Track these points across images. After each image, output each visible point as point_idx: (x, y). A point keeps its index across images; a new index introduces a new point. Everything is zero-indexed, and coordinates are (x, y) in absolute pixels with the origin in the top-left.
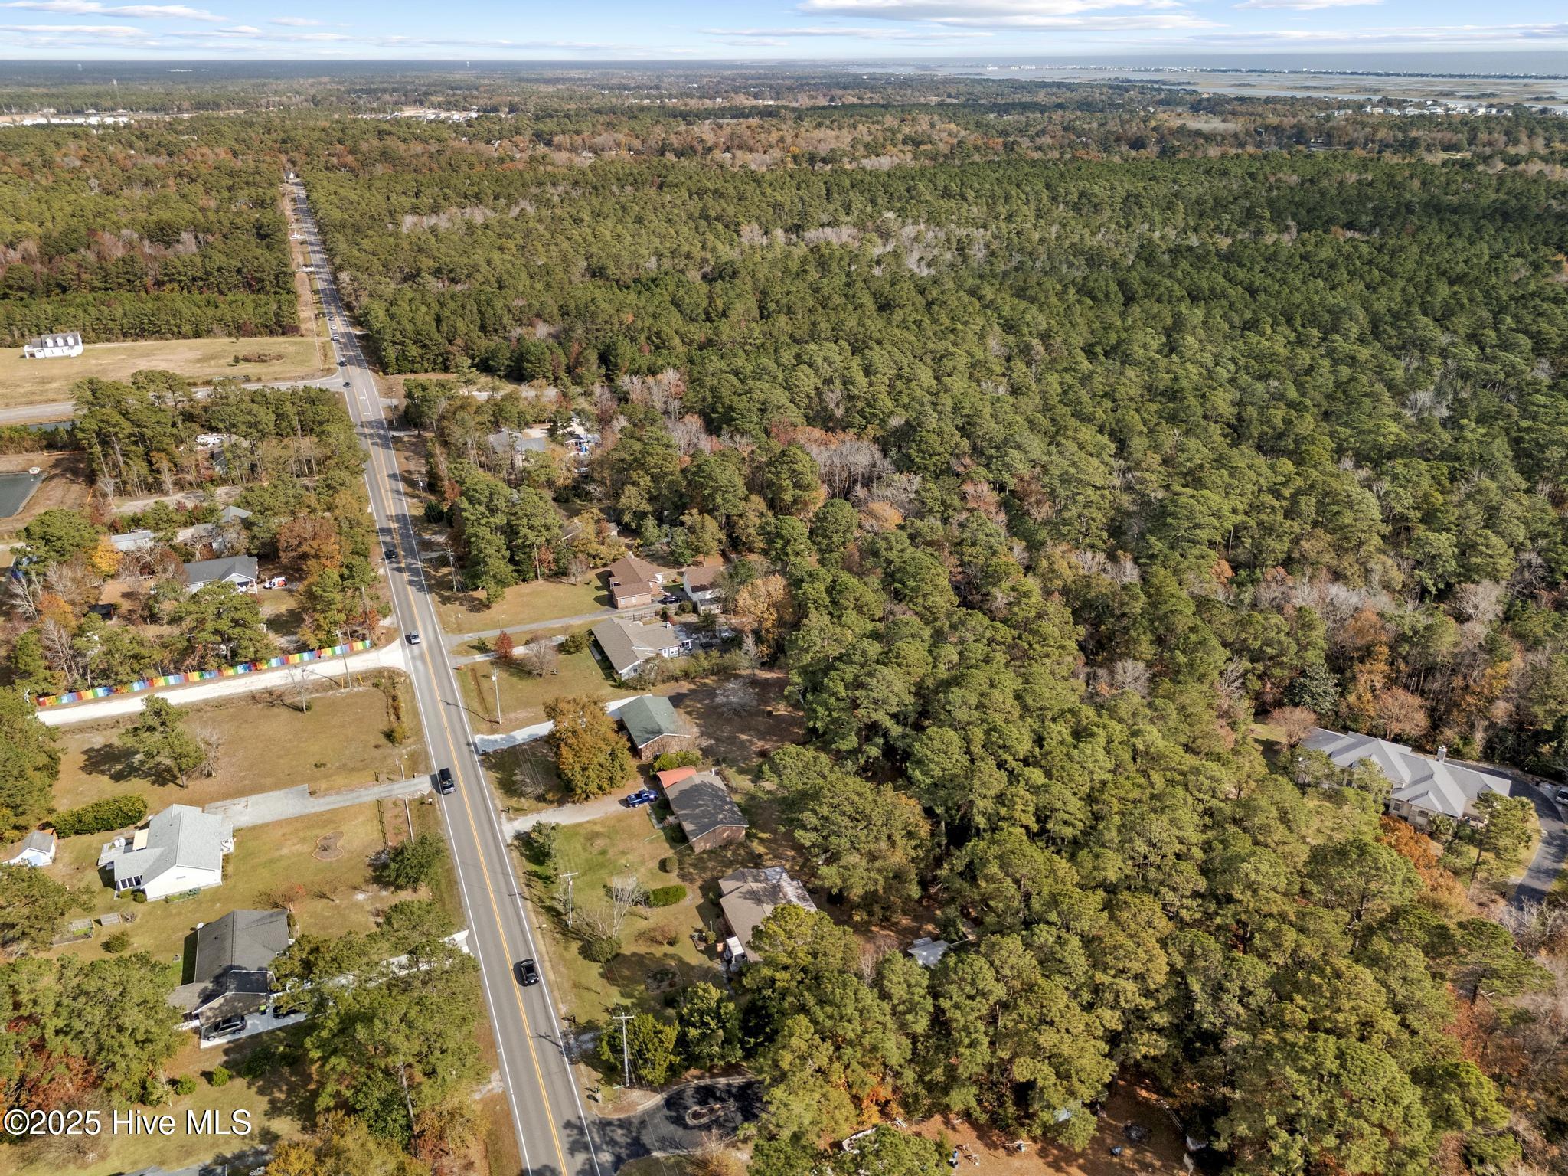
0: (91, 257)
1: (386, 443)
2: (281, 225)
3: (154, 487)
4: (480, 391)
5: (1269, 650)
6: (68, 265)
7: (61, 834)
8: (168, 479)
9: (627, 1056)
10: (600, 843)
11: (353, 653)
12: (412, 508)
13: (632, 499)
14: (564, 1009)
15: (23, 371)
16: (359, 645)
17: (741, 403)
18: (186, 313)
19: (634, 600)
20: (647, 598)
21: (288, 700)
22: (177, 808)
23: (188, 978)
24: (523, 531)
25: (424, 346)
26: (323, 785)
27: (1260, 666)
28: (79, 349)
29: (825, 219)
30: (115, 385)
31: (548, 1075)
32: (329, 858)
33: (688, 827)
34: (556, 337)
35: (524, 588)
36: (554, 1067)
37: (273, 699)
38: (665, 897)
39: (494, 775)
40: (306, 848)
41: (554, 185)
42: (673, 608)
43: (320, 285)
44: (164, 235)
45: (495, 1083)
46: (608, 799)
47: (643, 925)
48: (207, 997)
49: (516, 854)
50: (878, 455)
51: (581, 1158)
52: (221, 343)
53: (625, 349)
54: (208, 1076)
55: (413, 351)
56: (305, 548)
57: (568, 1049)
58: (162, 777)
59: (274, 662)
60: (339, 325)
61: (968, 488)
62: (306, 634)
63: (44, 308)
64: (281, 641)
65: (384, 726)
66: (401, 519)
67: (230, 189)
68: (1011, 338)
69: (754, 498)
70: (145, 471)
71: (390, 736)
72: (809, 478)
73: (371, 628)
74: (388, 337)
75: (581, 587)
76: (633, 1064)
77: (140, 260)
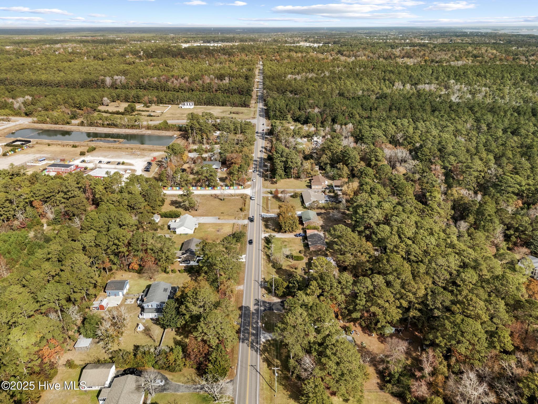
0: (201, 82)
1: (263, 138)
2: (253, 76)
3: (201, 143)
4: (292, 126)
5: (521, 228)
6: (195, 84)
7: (162, 217)
8: (205, 140)
9: (273, 288)
10: (286, 243)
11: (238, 189)
12: (264, 156)
13: (324, 158)
14: (263, 277)
15: (179, 111)
16: (240, 187)
17: (367, 134)
18: (221, 99)
19: (317, 187)
20: (321, 187)
21: (219, 197)
22: (187, 215)
23: (180, 250)
24: (289, 163)
25: (281, 113)
26: (222, 217)
27: (517, 234)
28: (193, 107)
29: (427, 81)
30: (197, 115)
31: (254, 289)
32: (219, 233)
33: (309, 243)
34: (320, 113)
35: (288, 180)
36: (256, 287)
37: (216, 196)
38: (298, 258)
39: (264, 223)
40: (214, 230)
41: (338, 67)
42: (327, 191)
43: (259, 94)
44: (221, 77)
45: (241, 287)
46: (291, 234)
47: (290, 263)
48: (183, 254)
49: (263, 241)
50: (408, 154)
51: (256, 307)
52: (228, 108)
53: (341, 118)
54: (179, 271)
55: (278, 113)
56: (233, 161)
57: (261, 285)
58: (186, 209)
59: (218, 188)
60: (261, 105)
61: (433, 167)
62: (228, 182)
63: (187, 94)
64: (222, 184)
65: (240, 207)
66: (261, 158)
67: (242, 65)
68: (475, 124)
69: (362, 162)
70: (200, 139)
71: (241, 210)
72: (380, 158)
73: (244, 184)
74: (271, 109)
75: (304, 181)
76: (275, 290)
77: (213, 84)
